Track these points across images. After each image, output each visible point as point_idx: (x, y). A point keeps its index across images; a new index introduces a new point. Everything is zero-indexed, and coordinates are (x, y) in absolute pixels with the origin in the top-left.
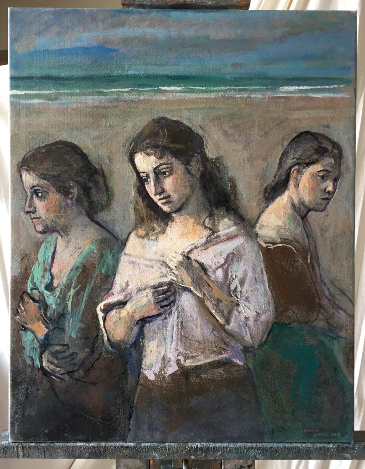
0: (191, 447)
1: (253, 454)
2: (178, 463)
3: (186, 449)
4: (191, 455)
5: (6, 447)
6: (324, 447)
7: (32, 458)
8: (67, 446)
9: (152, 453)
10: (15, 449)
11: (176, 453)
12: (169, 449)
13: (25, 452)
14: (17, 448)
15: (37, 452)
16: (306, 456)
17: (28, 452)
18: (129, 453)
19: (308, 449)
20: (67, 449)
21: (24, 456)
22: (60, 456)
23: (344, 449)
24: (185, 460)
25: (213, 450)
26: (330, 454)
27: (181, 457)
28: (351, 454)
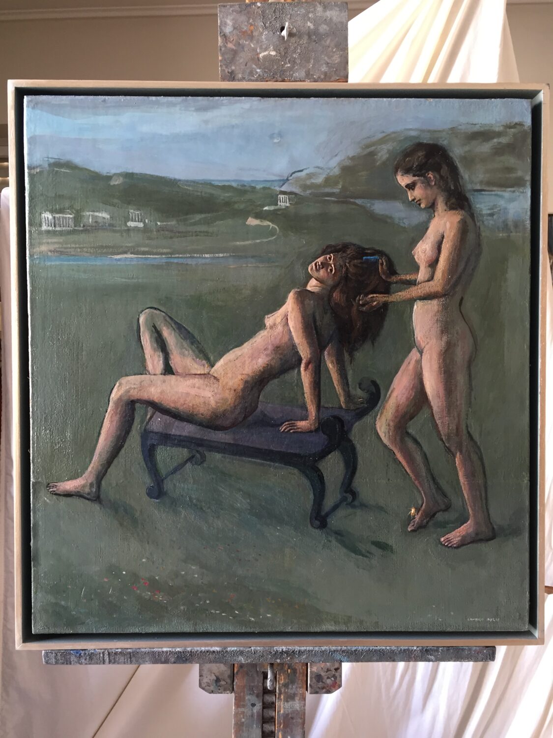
0: (277, 651)
1: (338, 656)
2: (264, 666)
3: (271, 653)
4: (276, 659)
5: (92, 653)
6: (408, 650)
7: (118, 664)
8: (153, 652)
9: (238, 657)
10: (102, 655)
11: (261, 656)
12: (254, 652)
13: (112, 658)
14: (103, 656)
15: (123, 658)
16: (390, 658)
17: (114, 658)
18: (215, 657)
19: (392, 652)
20: (154, 655)
21: (110, 662)
22: (147, 662)
23: (428, 651)
24: (270, 664)
25: (299, 653)
26: (414, 657)
27: (266, 660)
28: (434, 656)
